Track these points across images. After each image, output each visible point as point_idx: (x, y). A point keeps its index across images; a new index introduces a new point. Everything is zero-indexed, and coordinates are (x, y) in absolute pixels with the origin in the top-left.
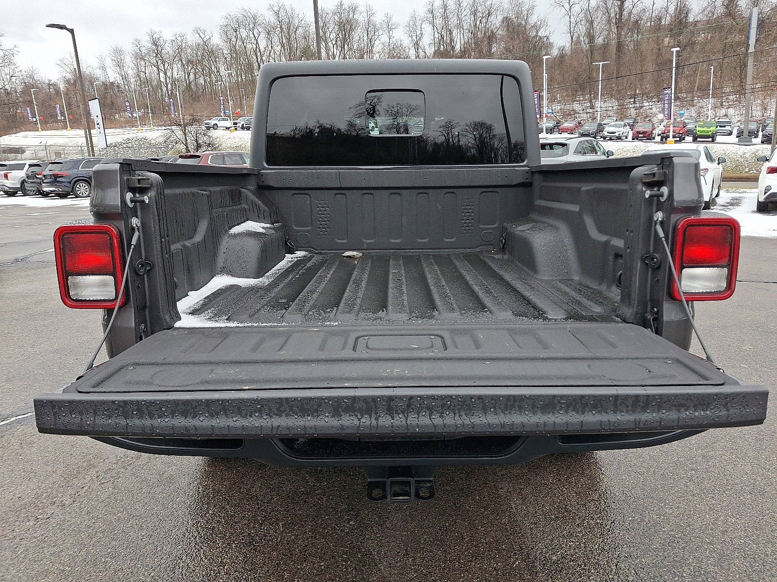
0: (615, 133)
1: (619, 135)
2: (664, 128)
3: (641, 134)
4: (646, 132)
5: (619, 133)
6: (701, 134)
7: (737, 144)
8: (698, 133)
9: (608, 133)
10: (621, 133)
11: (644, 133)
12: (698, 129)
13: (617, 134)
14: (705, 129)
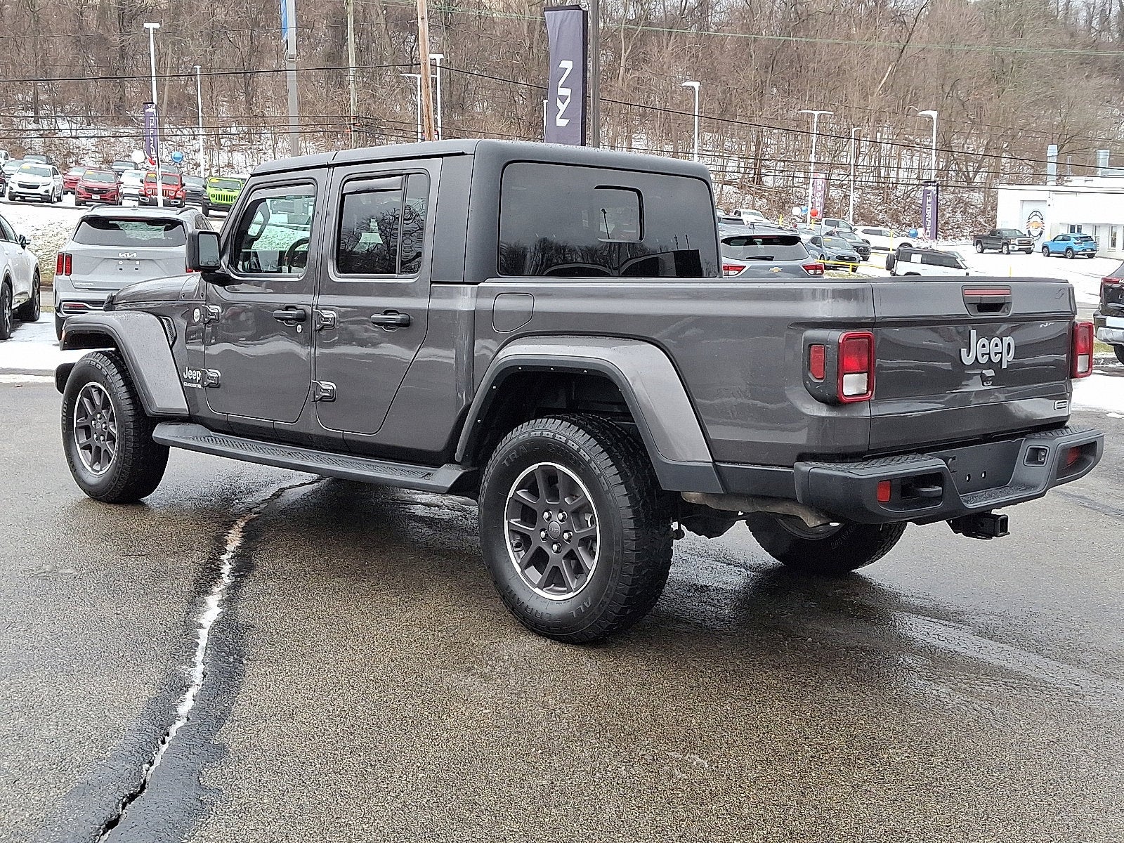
0: (37, 187)
1: (47, 191)
2: (141, 184)
3: (96, 193)
4: (107, 190)
5: (46, 188)
6: (218, 201)
7: (287, 227)
8: (213, 200)
9: (20, 186)
10: (50, 188)
11: (101, 191)
12: (210, 191)
13: (41, 191)
14: (225, 192)
